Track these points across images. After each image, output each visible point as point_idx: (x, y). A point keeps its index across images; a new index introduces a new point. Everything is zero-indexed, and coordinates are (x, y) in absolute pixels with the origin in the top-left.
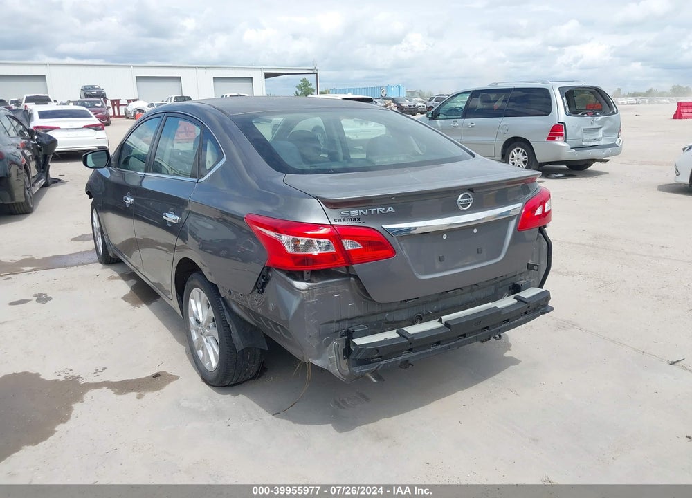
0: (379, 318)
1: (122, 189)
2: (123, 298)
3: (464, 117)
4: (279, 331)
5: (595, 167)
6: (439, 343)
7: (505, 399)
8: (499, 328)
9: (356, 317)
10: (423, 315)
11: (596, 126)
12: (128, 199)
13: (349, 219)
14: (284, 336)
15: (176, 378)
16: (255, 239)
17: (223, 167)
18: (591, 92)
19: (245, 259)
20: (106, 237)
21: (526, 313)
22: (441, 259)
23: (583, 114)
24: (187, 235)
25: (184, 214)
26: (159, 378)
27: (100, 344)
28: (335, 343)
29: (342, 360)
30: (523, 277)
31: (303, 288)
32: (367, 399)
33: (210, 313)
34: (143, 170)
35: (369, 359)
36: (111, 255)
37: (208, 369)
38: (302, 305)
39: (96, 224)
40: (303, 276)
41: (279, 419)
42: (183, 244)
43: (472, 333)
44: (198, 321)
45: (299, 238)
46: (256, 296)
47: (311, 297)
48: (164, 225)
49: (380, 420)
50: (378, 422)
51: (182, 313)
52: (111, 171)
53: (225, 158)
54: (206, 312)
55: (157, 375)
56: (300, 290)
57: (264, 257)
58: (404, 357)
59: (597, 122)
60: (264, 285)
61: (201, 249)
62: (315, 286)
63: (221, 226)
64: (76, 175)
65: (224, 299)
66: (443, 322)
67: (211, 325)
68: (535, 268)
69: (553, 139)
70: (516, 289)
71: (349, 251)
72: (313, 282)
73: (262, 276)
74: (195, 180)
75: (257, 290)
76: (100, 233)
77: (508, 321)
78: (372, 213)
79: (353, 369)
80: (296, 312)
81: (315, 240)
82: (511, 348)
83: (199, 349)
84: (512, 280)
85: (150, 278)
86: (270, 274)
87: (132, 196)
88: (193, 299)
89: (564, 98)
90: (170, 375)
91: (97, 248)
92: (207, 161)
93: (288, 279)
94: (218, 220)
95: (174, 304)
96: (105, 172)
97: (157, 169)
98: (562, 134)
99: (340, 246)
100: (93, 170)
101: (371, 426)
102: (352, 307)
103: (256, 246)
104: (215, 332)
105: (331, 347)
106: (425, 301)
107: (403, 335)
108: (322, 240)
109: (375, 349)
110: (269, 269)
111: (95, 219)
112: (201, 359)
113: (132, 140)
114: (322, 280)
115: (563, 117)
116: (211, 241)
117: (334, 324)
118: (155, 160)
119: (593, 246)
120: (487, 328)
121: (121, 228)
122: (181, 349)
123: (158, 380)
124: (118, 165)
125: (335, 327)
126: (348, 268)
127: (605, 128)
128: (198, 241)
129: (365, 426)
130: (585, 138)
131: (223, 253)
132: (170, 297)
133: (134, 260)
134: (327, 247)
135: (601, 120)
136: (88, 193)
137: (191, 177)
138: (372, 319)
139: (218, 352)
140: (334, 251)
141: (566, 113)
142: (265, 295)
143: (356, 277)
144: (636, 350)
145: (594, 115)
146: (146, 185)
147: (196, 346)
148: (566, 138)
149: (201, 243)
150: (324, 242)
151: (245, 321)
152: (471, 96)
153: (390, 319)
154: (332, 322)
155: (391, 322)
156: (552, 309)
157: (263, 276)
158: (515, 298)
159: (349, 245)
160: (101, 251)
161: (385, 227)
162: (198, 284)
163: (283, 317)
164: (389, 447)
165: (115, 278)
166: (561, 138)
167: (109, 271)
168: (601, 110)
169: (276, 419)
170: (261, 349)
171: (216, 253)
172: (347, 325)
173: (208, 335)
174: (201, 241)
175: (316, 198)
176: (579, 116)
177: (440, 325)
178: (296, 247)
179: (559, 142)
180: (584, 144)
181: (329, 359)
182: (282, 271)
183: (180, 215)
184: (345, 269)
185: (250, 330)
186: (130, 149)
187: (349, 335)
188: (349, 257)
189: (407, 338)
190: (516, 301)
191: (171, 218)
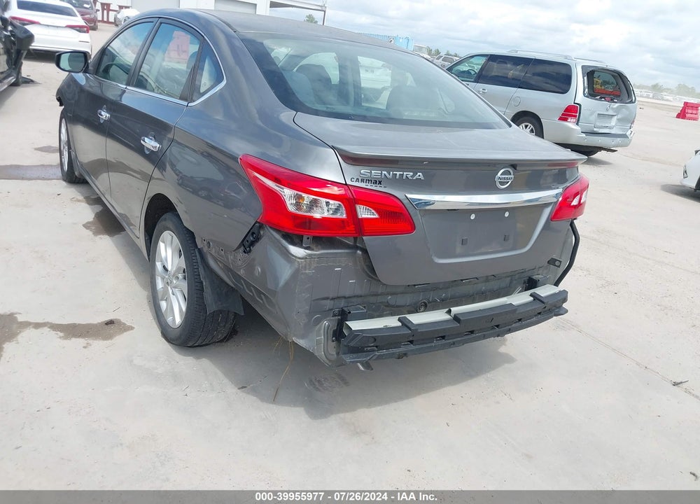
0: (380, 299)
1: (98, 101)
2: (84, 226)
3: (477, 81)
4: (262, 300)
5: (599, 155)
6: (443, 337)
7: (498, 403)
8: (510, 327)
9: (355, 296)
10: (429, 302)
11: (611, 113)
12: (103, 113)
13: (369, 181)
14: (267, 306)
15: (132, 328)
16: (249, 185)
17: (221, 93)
18: (613, 76)
19: (229, 204)
20: (73, 153)
21: (539, 313)
22: (464, 242)
23: (601, 98)
24: (165, 166)
25: (166, 143)
26: (112, 326)
27: (49, 276)
28: (326, 323)
29: (330, 342)
30: (540, 272)
31: (300, 256)
32: (346, 383)
33: (182, 263)
34: (124, 83)
35: (363, 348)
36: (76, 173)
37: (170, 324)
38: (295, 275)
39: (64, 137)
40: (302, 241)
41: (244, 395)
42: (160, 176)
43: (481, 330)
44: (165, 268)
45: (304, 195)
46: (240, 254)
47: (307, 267)
48: (140, 150)
49: (359, 410)
50: (356, 412)
51: (149, 255)
52: (87, 78)
53: (224, 82)
54: (177, 260)
55: (111, 322)
56: (296, 257)
57: (255, 210)
58: (402, 349)
59: (613, 109)
60: (252, 244)
61: (180, 185)
62: (315, 255)
63: (205, 162)
64: (49, 77)
65: (200, 251)
66: (452, 314)
67: (180, 276)
68: (557, 263)
69: (565, 120)
70: (531, 284)
71: (362, 219)
72: (313, 250)
73: (251, 232)
74: (185, 103)
75: (242, 248)
76: (67, 147)
77: (520, 320)
78: (397, 177)
79: (343, 356)
80: (287, 284)
81: (324, 200)
82: (507, 343)
83: (162, 300)
84: (529, 274)
85: (118, 208)
86: (262, 232)
87: (108, 111)
88: (164, 242)
89: (586, 78)
90: (124, 324)
91: (62, 164)
92: (202, 82)
93: (284, 242)
94: (202, 154)
95: (141, 243)
96: (81, 78)
97: (141, 83)
98: (575, 116)
99: (352, 212)
100: (67, 73)
101: (348, 416)
102: (352, 284)
103: (245, 192)
104: (184, 285)
105: (321, 327)
106: (435, 287)
107: (405, 323)
108: (331, 202)
109: (373, 337)
110: (261, 227)
111: (63, 130)
112: (163, 311)
113: (116, 45)
114: (323, 249)
115: (580, 98)
116: (192, 177)
117: (329, 301)
118: (141, 74)
119: (595, 240)
120: (497, 326)
121: (91, 145)
122: (142, 295)
123: (111, 327)
124: (96, 72)
125: (329, 304)
126: (355, 239)
127: (619, 116)
128: (177, 175)
129: (342, 415)
130: (598, 124)
131: (203, 193)
132: (137, 233)
133: (102, 183)
134: (336, 211)
135: (618, 107)
136: (59, 99)
137: (181, 98)
138: (372, 299)
139: (184, 309)
140: (344, 216)
141: (584, 94)
142: (252, 255)
143: (365, 251)
144: (638, 364)
145: (612, 101)
146: (125, 101)
147: (160, 296)
148: (578, 120)
149: (181, 178)
150: (334, 204)
151: (222, 280)
152: (489, 60)
153: (393, 302)
154: (327, 298)
155: (393, 306)
156: (567, 311)
157: (253, 233)
158: (531, 295)
159: (364, 213)
160: (66, 167)
161: (410, 196)
162: (171, 227)
163: (270, 286)
164: (367, 445)
165: (79, 201)
166: (574, 120)
167: (72, 192)
168: (619, 96)
169: (241, 394)
170: (235, 313)
171: (195, 192)
172: (342, 304)
173: (175, 287)
174: (181, 175)
175: (333, 148)
176: (597, 99)
177: (447, 317)
178: (298, 205)
179: (571, 124)
180: (595, 129)
181: (316, 340)
182: (278, 231)
183: (160, 143)
184: (352, 239)
185: (226, 291)
186: (113, 57)
187: (344, 316)
188: (361, 227)
189: (410, 329)
190: (532, 298)
191: (150, 143)
